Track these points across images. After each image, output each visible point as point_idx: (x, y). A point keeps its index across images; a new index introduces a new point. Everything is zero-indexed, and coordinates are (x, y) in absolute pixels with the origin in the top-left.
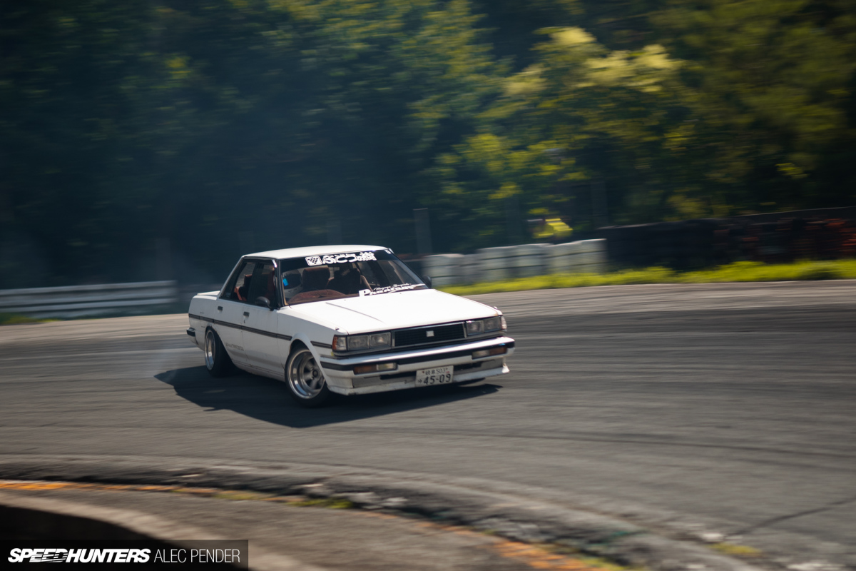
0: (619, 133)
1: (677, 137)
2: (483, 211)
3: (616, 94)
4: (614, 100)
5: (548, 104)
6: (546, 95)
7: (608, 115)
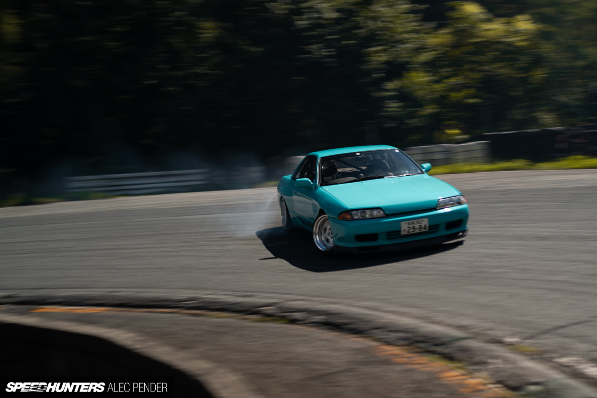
0: (503, 71)
1: (539, 74)
2: (414, 122)
3: (496, 46)
4: (498, 50)
5: (456, 52)
6: (454, 46)
7: (495, 60)
